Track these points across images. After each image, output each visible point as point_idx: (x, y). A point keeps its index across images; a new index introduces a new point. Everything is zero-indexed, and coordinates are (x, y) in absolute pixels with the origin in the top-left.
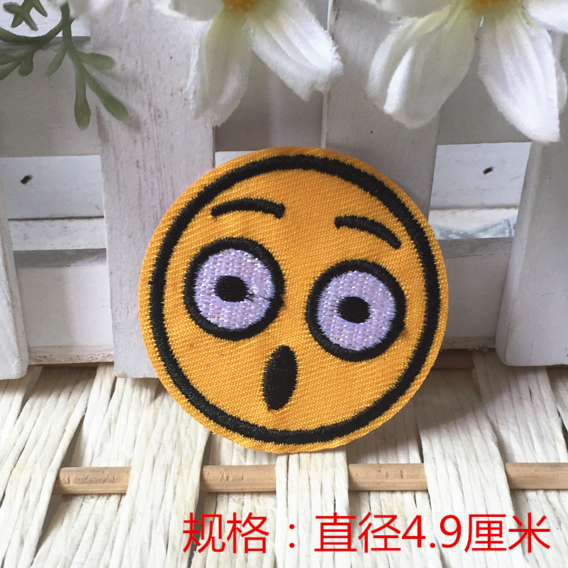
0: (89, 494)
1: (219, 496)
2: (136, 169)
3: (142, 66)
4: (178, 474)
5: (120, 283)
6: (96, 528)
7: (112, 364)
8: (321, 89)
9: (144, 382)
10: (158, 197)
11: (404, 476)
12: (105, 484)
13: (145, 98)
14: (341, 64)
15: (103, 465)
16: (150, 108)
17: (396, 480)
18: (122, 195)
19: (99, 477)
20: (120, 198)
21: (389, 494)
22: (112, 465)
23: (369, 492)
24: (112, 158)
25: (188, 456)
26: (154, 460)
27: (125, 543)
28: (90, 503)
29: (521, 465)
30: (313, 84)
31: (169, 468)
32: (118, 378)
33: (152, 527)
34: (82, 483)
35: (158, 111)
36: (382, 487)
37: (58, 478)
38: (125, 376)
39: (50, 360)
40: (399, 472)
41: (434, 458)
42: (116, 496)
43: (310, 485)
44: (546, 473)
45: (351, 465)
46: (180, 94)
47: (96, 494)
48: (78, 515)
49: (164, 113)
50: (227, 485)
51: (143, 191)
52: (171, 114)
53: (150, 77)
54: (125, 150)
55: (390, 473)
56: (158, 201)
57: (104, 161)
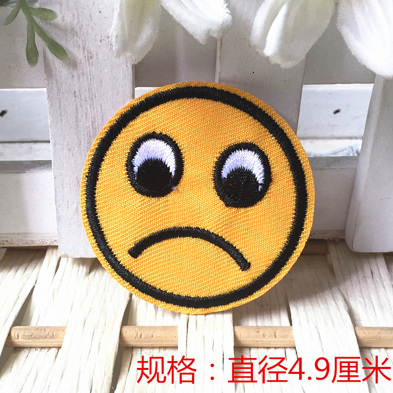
0: (34, 347)
1: (134, 350)
2: (73, 98)
3: (78, 17)
5: (62, 185)
6: (37, 375)
7: (56, 247)
8: (215, 35)
9: (82, 261)
10: (90, 120)
11: (277, 336)
12: (46, 339)
13: (80, 43)
14: (231, 17)
15: (45, 325)
16: (84, 50)
17: (271, 339)
18: (64, 118)
19: (42, 334)
20: (62, 120)
21: (266, 350)
22: (53, 325)
23: (250, 348)
24: (55, 89)
26: (85, 322)
27: (58, 388)
28: (34, 353)
29: (367, 328)
30: (209, 31)
32: (62, 258)
33: (80, 375)
34: (29, 339)
35: (91, 53)
36: (260, 344)
37: (9, 334)
38: (66, 256)
39: (11, 244)
40: (273, 333)
41: (300, 322)
42: (54, 349)
43: (204, 342)
44: (386, 335)
45: (236, 327)
46: (107, 40)
47: (39, 347)
48: (23, 365)
50: (140, 341)
51: (79, 115)
52: (100, 56)
53: (84, 27)
54: (65, 83)
55: (266, 334)
56: (91, 123)
57: (49, 91)
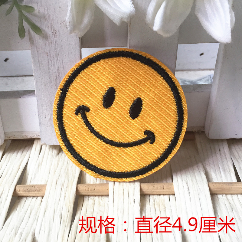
0: (29, 196)
1: (85, 197)
2: (46, 56)
3: (47, 11)
4: (67, 188)
5: (42, 105)
6: (31, 212)
7: (39, 139)
8: (125, 20)
9: (54, 147)
10: (56, 68)
11: (165, 188)
12: (35, 192)
13: (49, 25)
14: (134, 9)
15: (35, 184)
16: (51, 29)
17: (161, 190)
18: (41, 68)
19: (33, 189)
21: (158, 196)
22: (39, 184)
23: (149, 195)
24: (36, 51)
25: (71, 180)
26: (57, 182)
27: (43, 219)
28: (29, 200)
29: (216, 183)
30: (122, 18)
31: (63, 185)
32: (43, 146)
33: (54, 212)
34: (26, 192)
35: (55, 31)
36: (155, 193)
37: (15, 190)
38: (45, 144)
39: (14, 137)
40: (162, 187)
41: (177, 181)
42: (40, 197)
43: (124, 193)
44: (226, 187)
45: (141, 184)
46: (64, 23)
47: (32, 196)
48: (23, 206)
49: (58, 31)
50: (88, 192)
51: (50, 66)
52: (61, 32)
53: (51, 16)
54: (42, 48)
55: (158, 187)
56: (57, 70)
57: (33, 53)
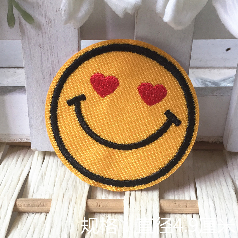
0: (31, 212)
1: (95, 214)
2: (39, 48)
4: (75, 203)
6: (34, 230)
12: (39, 207)
13: (43, 13)
17: (184, 208)
19: (36, 204)
21: (180, 215)
25: (80, 193)
26: (63, 196)
31: (71, 200)
33: (61, 230)
35: (50, 19)
36: (176, 211)
37: (15, 204)
40: (185, 204)
41: (203, 197)
42: (44, 213)
43: (140, 210)
45: (161, 200)
47: (34, 212)
48: (25, 223)
49: (53, 20)
51: (43, 59)
52: (56, 21)
54: (34, 39)
55: (180, 205)
56: (51, 65)
